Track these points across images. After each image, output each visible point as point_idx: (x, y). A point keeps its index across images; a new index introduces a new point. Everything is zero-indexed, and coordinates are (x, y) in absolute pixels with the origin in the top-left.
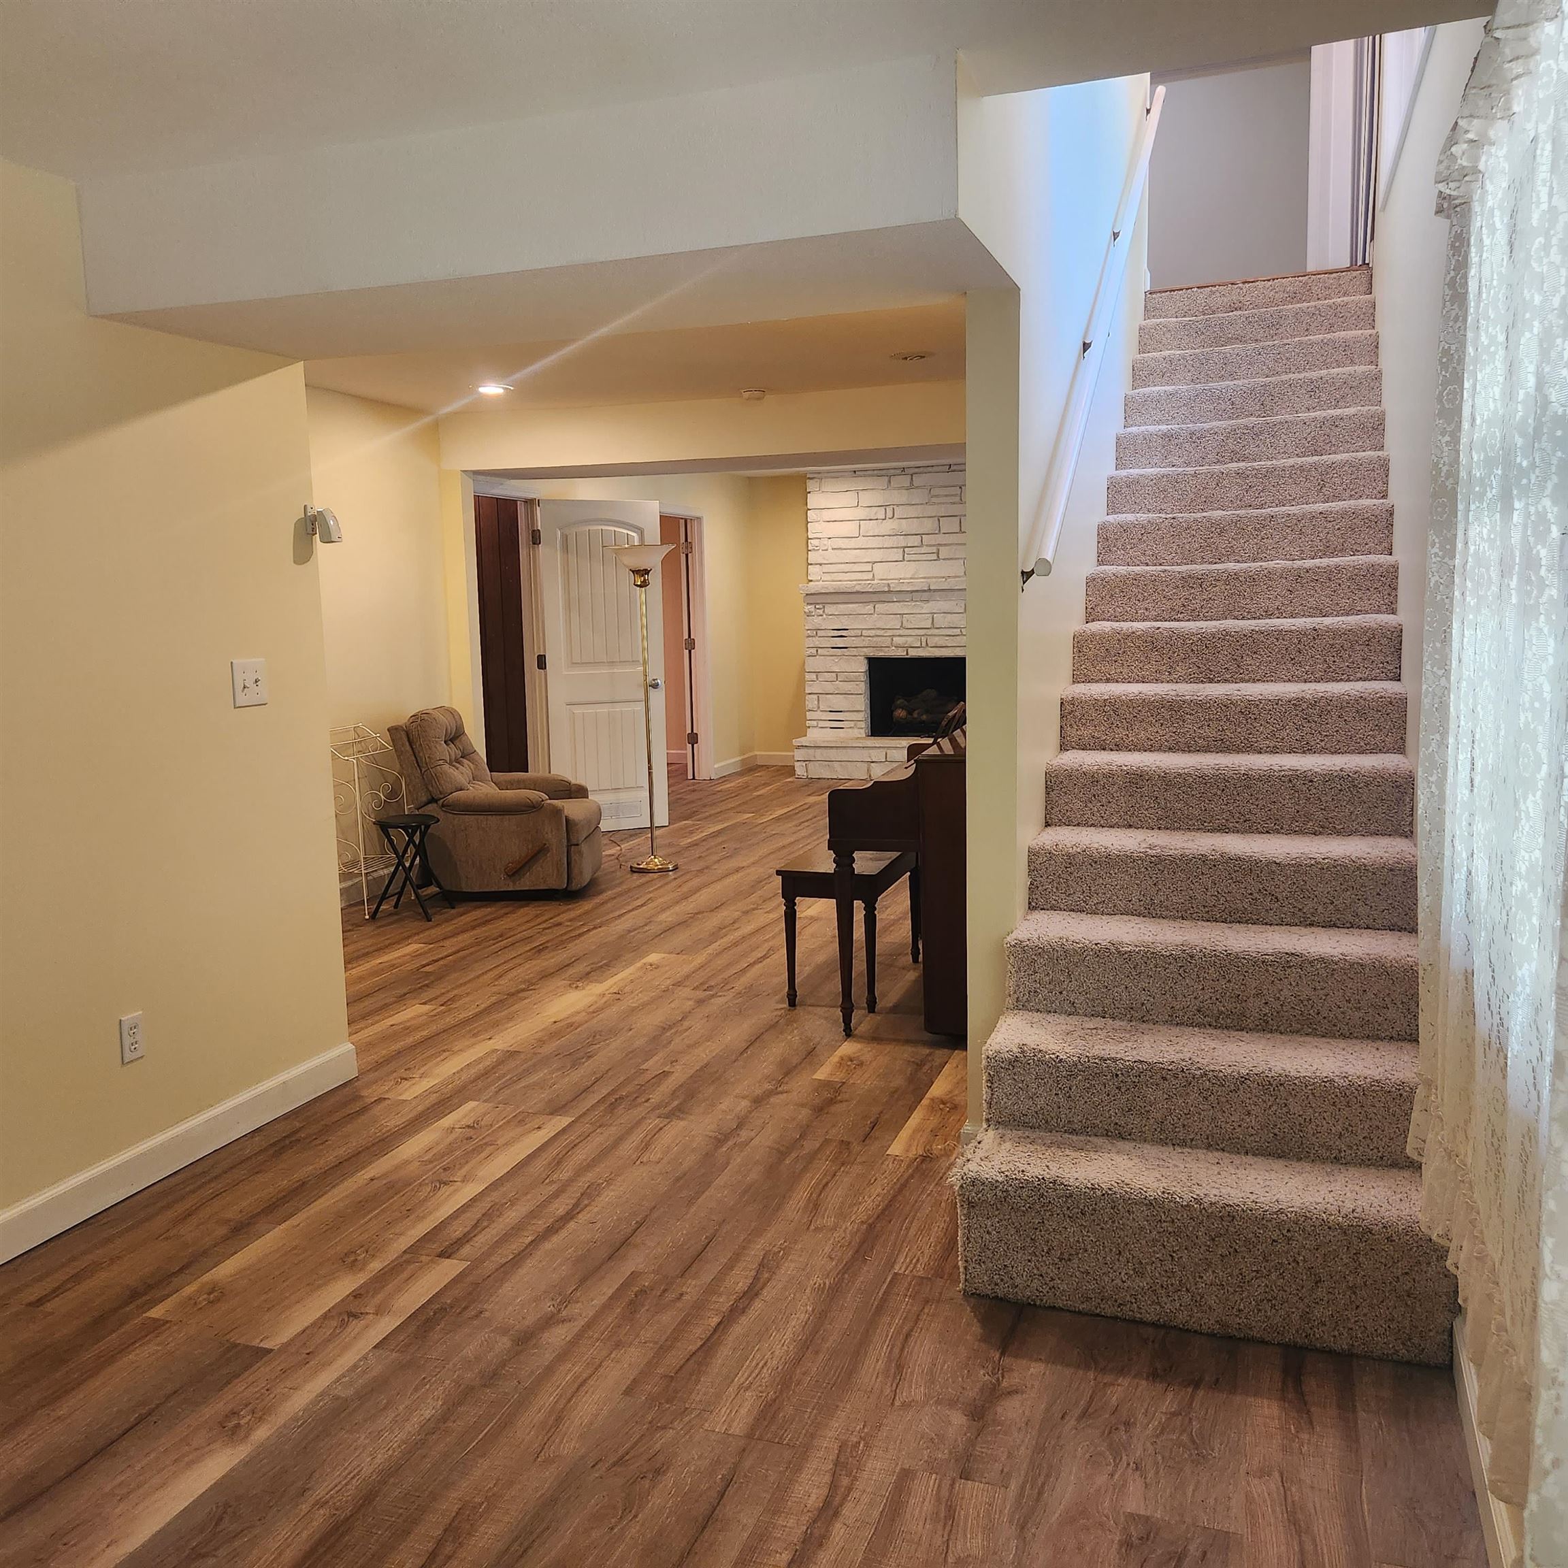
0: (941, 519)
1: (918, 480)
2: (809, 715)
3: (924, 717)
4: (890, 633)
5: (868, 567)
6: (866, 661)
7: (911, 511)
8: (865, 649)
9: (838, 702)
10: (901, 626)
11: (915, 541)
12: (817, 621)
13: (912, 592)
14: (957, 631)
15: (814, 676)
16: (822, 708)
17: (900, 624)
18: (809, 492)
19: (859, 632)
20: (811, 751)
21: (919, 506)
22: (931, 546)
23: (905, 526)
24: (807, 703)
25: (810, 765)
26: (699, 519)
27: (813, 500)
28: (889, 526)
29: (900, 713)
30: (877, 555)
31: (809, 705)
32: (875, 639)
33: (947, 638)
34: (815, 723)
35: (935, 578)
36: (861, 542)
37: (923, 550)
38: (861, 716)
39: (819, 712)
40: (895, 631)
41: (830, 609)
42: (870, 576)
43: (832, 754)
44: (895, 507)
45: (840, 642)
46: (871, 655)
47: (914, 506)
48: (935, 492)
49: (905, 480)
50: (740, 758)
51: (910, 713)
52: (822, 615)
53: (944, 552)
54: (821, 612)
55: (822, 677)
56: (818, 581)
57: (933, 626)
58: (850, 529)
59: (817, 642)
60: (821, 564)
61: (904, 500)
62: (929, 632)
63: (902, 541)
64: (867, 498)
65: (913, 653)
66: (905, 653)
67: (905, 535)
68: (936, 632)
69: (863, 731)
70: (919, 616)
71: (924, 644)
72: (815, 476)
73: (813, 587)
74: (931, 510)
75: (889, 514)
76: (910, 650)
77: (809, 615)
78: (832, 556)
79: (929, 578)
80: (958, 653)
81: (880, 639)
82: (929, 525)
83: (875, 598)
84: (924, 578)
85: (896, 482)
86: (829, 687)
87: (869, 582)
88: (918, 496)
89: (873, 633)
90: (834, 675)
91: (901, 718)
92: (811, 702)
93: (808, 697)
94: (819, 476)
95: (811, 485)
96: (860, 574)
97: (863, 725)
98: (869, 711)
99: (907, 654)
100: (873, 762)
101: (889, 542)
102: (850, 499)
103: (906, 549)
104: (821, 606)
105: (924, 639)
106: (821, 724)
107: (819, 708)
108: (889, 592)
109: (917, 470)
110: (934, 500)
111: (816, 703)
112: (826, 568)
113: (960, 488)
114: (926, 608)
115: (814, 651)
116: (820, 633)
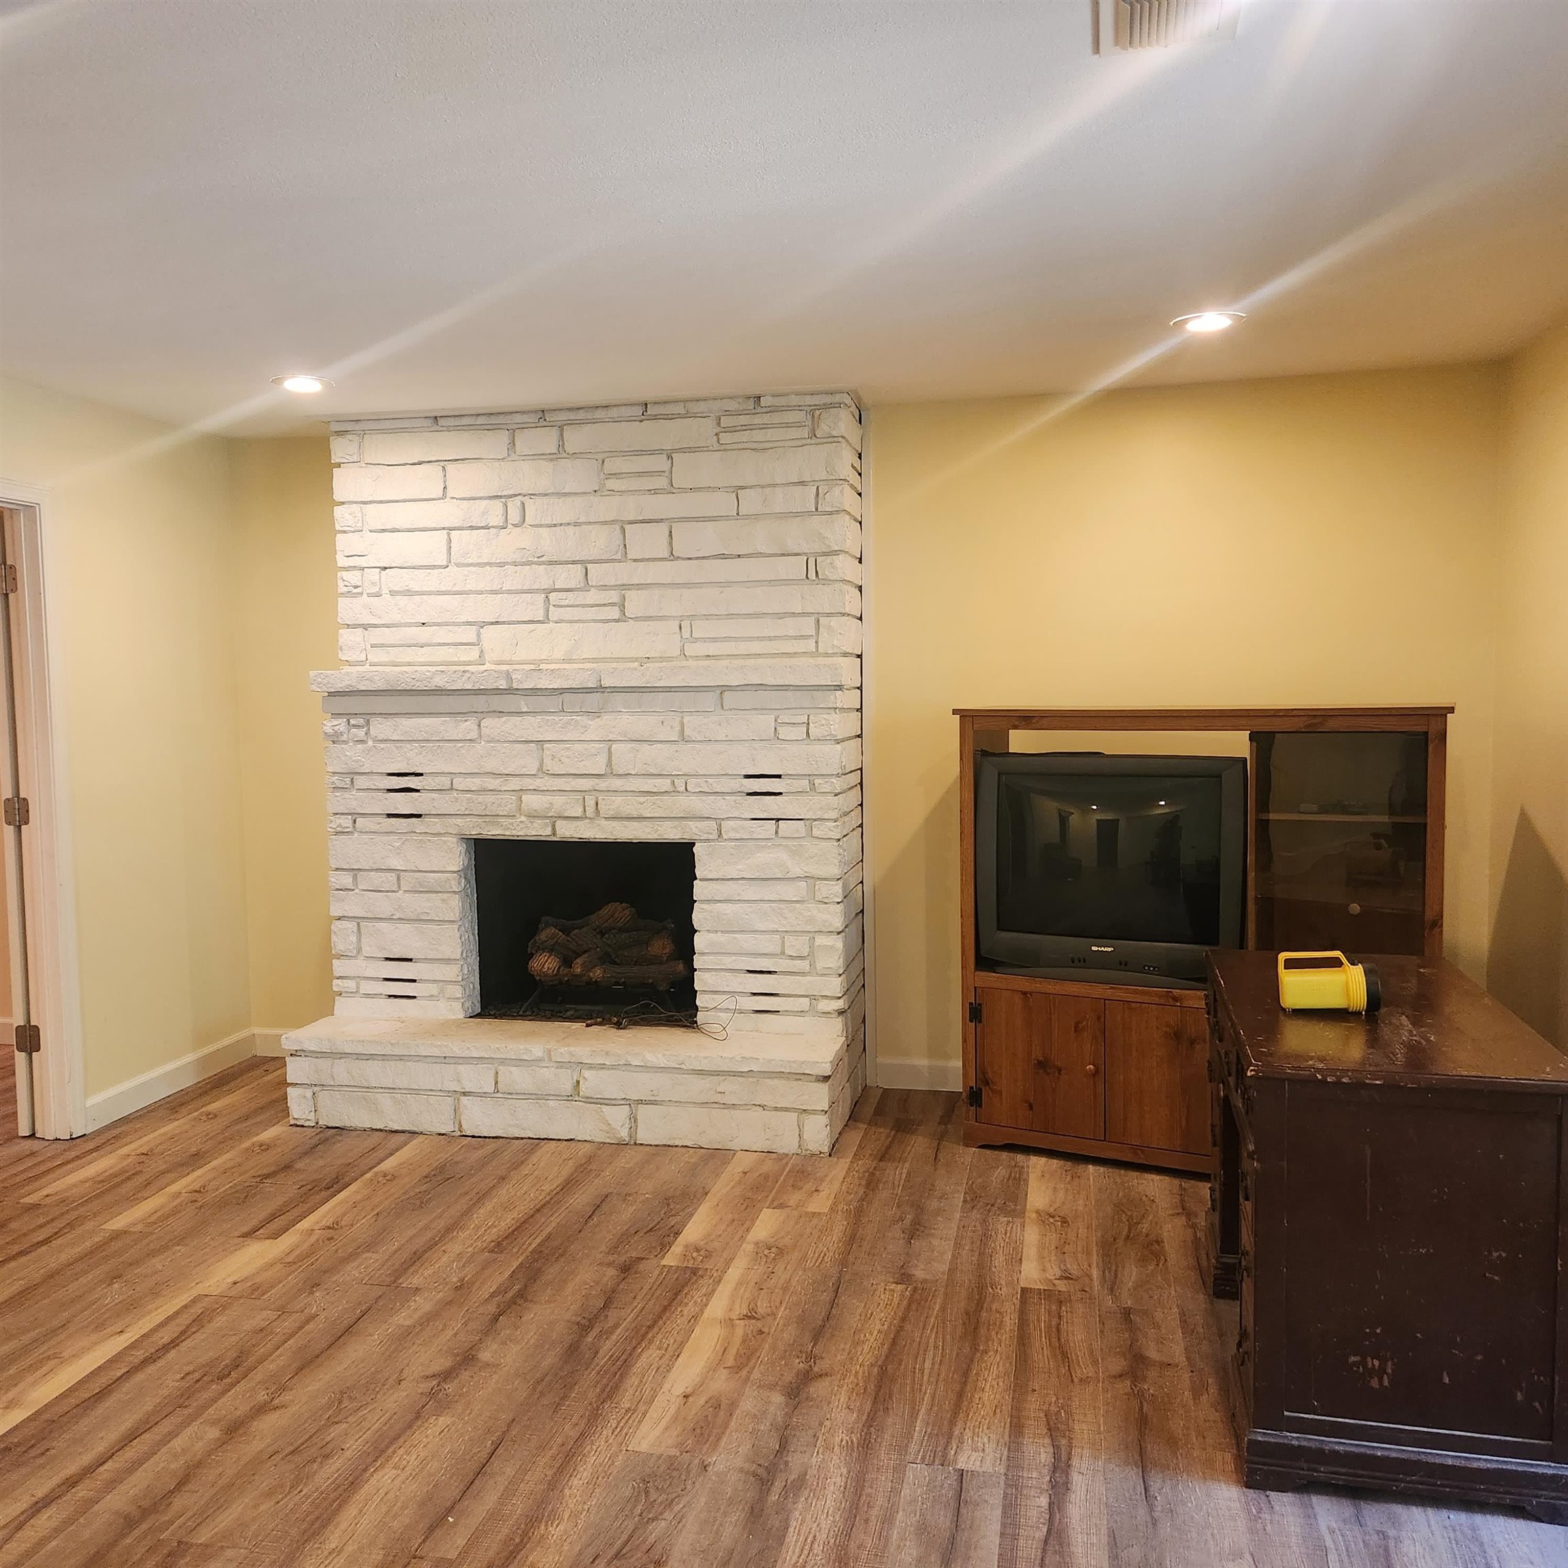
0: (627, 527)
1: (575, 439)
2: (339, 967)
3: (597, 973)
4: (514, 784)
5: (469, 635)
6: (462, 848)
7: (562, 510)
8: (459, 821)
9: (403, 940)
10: (540, 769)
11: (569, 576)
12: (352, 755)
13: (563, 691)
14: (664, 784)
15: (347, 880)
16: (367, 951)
17: (537, 765)
18: (339, 465)
19: (444, 782)
20: (324, 1064)
21: (579, 499)
22: (604, 587)
23: (548, 542)
24: (334, 938)
25: (324, 1097)
26: (30, 509)
27: (346, 484)
28: (511, 543)
29: (544, 964)
30: (488, 608)
31: (339, 944)
32: (481, 799)
33: (641, 799)
34: (351, 985)
35: (617, 660)
36: (453, 578)
37: (592, 597)
38: (452, 972)
39: (360, 962)
40: (527, 780)
41: (380, 728)
42: (474, 654)
43: (373, 1073)
44: (526, 499)
45: (403, 803)
46: (474, 832)
47: (570, 499)
48: (612, 465)
49: (546, 440)
50: (190, 1058)
51: (567, 962)
52: (362, 742)
53: (636, 603)
54: (361, 733)
55: (365, 882)
56: (361, 663)
57: (610, 773)
58: (430, 547)
59: (352, 801)
60: (365, 627)
61: (543, 484)
62: (603, 784)
63: (542, 577)
64: (465, 479)
65: (568, 831)
66: (548, 831)
67: (551, 563)
68: (617, 783)
69: (457, 1006)
70: (578, 746)
71: (590, 812)
72: (349, 427)
73: (345, 678)
74: (607, 508)
75: (514, 516)
76: (559, 823)
77: (335, 739)
78: (388, 608)
79: (604, 660)
80: (669, 833)
81: (490, 798)
82: (600, 541)
83: (480, 703)
84: (594, 660)
85: (524, 442)
86: (382, 904)
87: (462, 668)
88: (577, 475)
89: (474, 783)
90: (392, 877)
91: (546, 975)
92: (343, 936)
93: (337, 926)
94: (358, 427)
95: (340, 449)
96: (451, 650)
97: (457, 991)
98: (474, 960)
99: (554, 834)
100: (464, 1094)
101: (516, 578)
102: (426, 480)
103: (552, 596)
104: (361, 721)
105: (590, 802)
106: (367, 987)
107: (359, 950)
108: (510, 691)
109: (572, 416)
110: (612, 484)
111: (354, 939)
112: (376, 636)
113: (670, 457)
114: (595, 728)
115: (346, 822)
116: (361, 782)
